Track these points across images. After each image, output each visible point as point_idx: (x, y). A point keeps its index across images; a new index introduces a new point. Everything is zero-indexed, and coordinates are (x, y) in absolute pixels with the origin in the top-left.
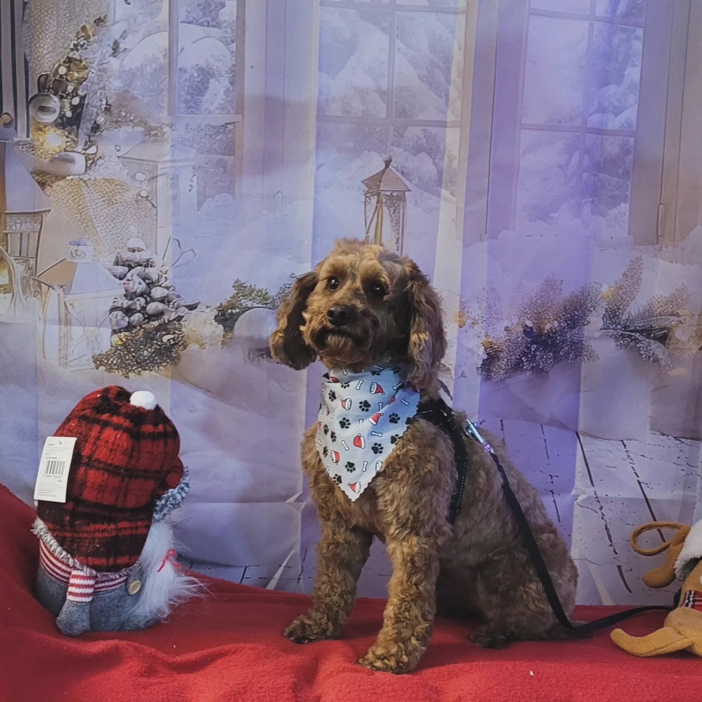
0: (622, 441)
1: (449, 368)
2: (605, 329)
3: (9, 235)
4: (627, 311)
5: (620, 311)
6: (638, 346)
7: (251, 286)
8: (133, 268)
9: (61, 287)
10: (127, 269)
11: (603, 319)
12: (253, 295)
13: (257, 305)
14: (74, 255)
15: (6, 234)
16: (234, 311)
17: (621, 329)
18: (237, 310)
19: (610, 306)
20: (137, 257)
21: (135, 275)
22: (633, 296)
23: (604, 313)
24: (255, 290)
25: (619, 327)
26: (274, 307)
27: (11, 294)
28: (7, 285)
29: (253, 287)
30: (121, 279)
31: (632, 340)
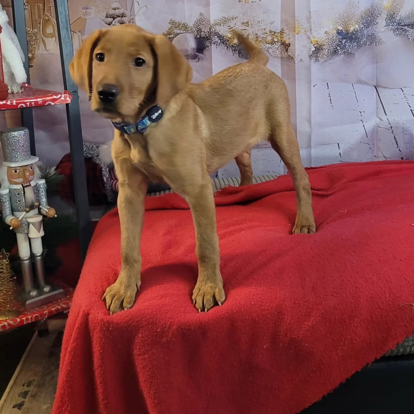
0: (401, 89)
1: (292, 57)
2: (387, 26)
3: (52, 7)
4: (399, 14)
5: (395, 15)
6: (407, 34)
7: (179, 22)
8: (115, 18)
9: (80, 32)
10: (112, 19)
11: (386, 20)
12: (180, 27)
13: (183, 32)
14: (85, 14)
15: (50, 7)
16: (171, 36)
17: (396, 25)
18: (172, 36)
19: (389, 13)
20: (117, 12)
21: (117, 22)
22: (402, 6)
23: (386, 17)
24: (181, 24)
25: (395, 24)
26: (193, 32)
27: (55, 38)
28: (52, 33)
29: (180, 22)
30: (109, 25)
31: (403, 31)
